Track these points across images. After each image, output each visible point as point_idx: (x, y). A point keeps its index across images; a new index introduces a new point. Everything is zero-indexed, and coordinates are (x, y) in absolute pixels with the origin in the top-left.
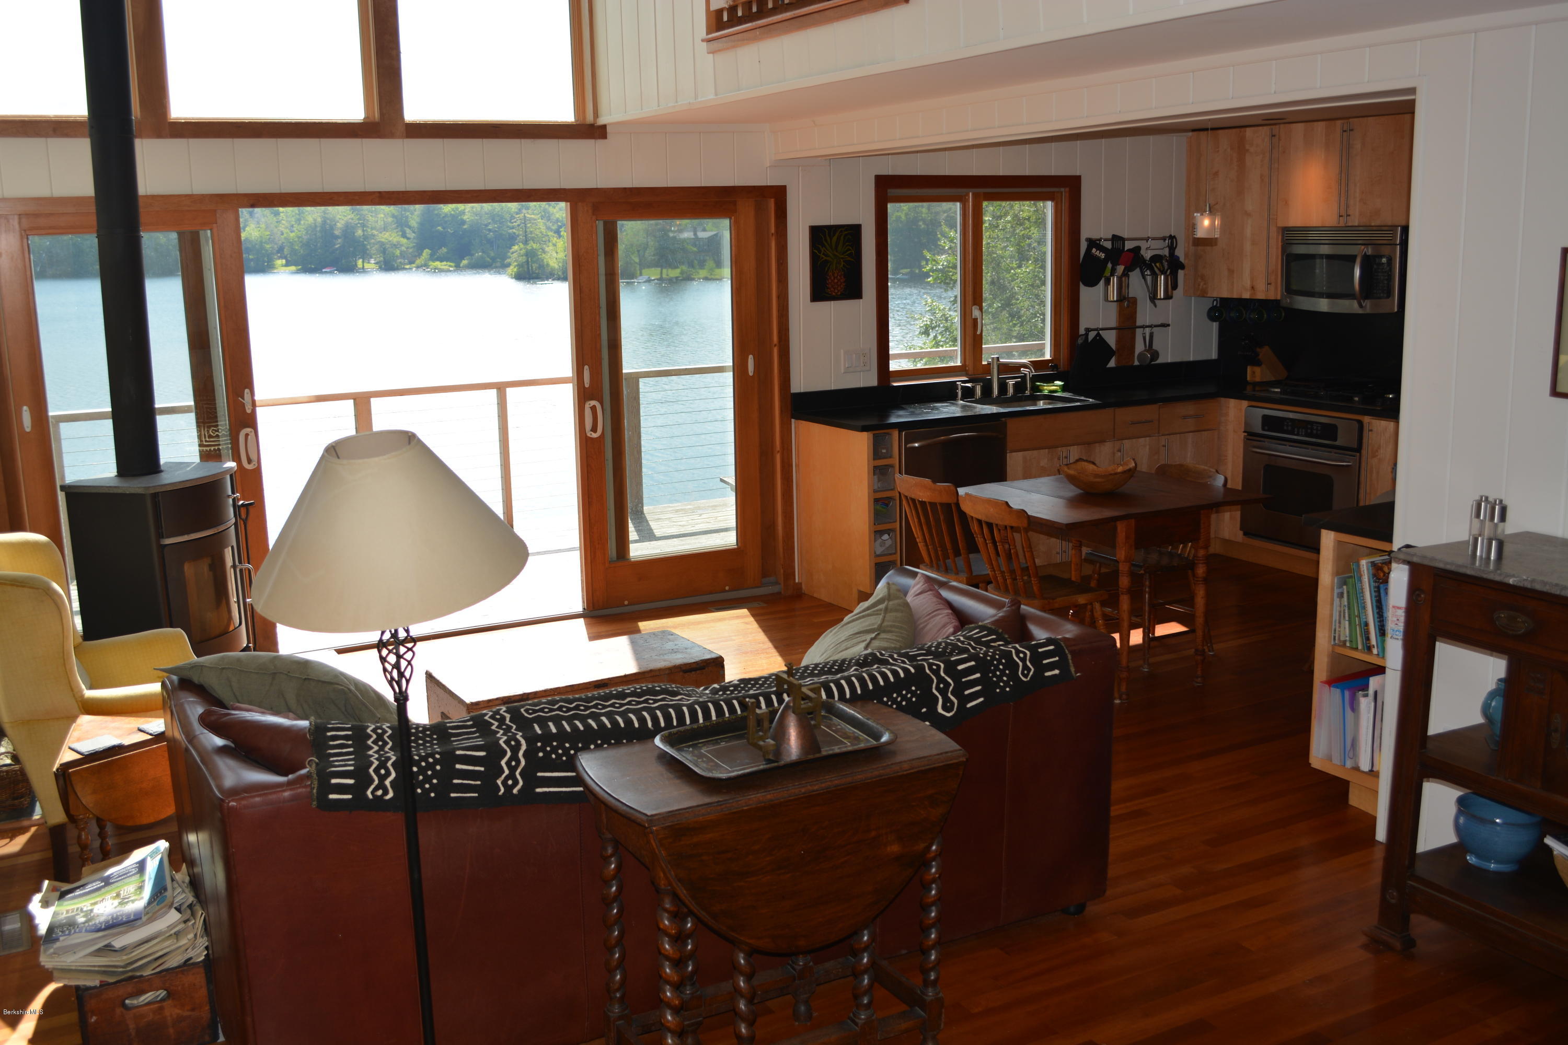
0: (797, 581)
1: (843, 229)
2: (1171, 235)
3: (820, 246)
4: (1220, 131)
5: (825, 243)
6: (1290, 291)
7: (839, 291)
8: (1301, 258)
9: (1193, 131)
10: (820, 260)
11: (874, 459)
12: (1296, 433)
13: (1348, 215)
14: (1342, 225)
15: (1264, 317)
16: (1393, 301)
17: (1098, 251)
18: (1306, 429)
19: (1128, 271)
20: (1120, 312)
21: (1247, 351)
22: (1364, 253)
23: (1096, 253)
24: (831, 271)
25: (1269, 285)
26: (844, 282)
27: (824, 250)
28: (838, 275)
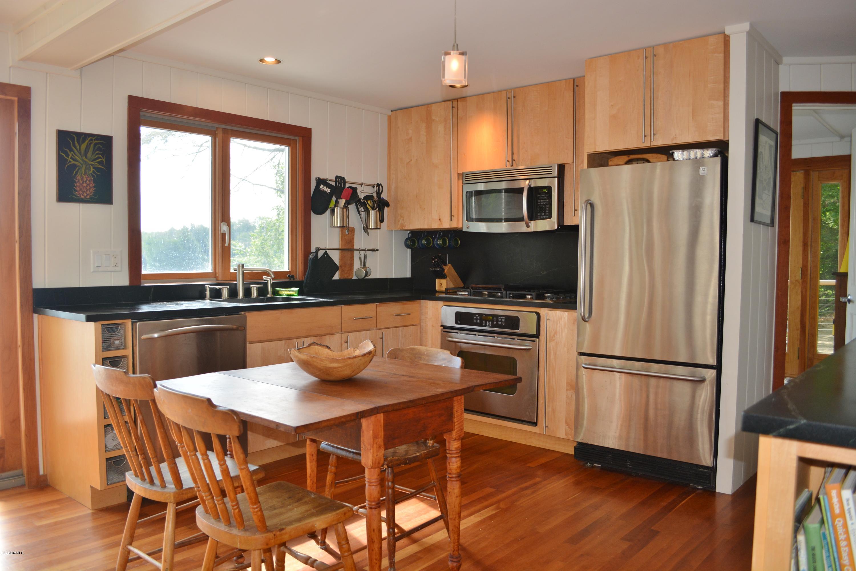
0: (41, 472)
1: (93, 138)
2: (378, 184)
3: (68, 151)
4: (412, 109)
5: (74, 148)
6: (469, 218)
7: (88, 195)
8: (479, 193)
9: (392, 111)
10: (68, 164)
11: (103, 351)
12: (484, 325)
13: (513, 160)
14: (509, 167)
15: (448, 243)
16: (553, 221)
17: (325, 187)
18: (492, 321)
19: (348, 205)
20: (342, 237)
21: (436, 268)
22: (530, 185)
23: (323, 189)
24: (80, 175)
25: (453, 216)
26: (94, 187)
27: (72, 155)
28: (87, 180)
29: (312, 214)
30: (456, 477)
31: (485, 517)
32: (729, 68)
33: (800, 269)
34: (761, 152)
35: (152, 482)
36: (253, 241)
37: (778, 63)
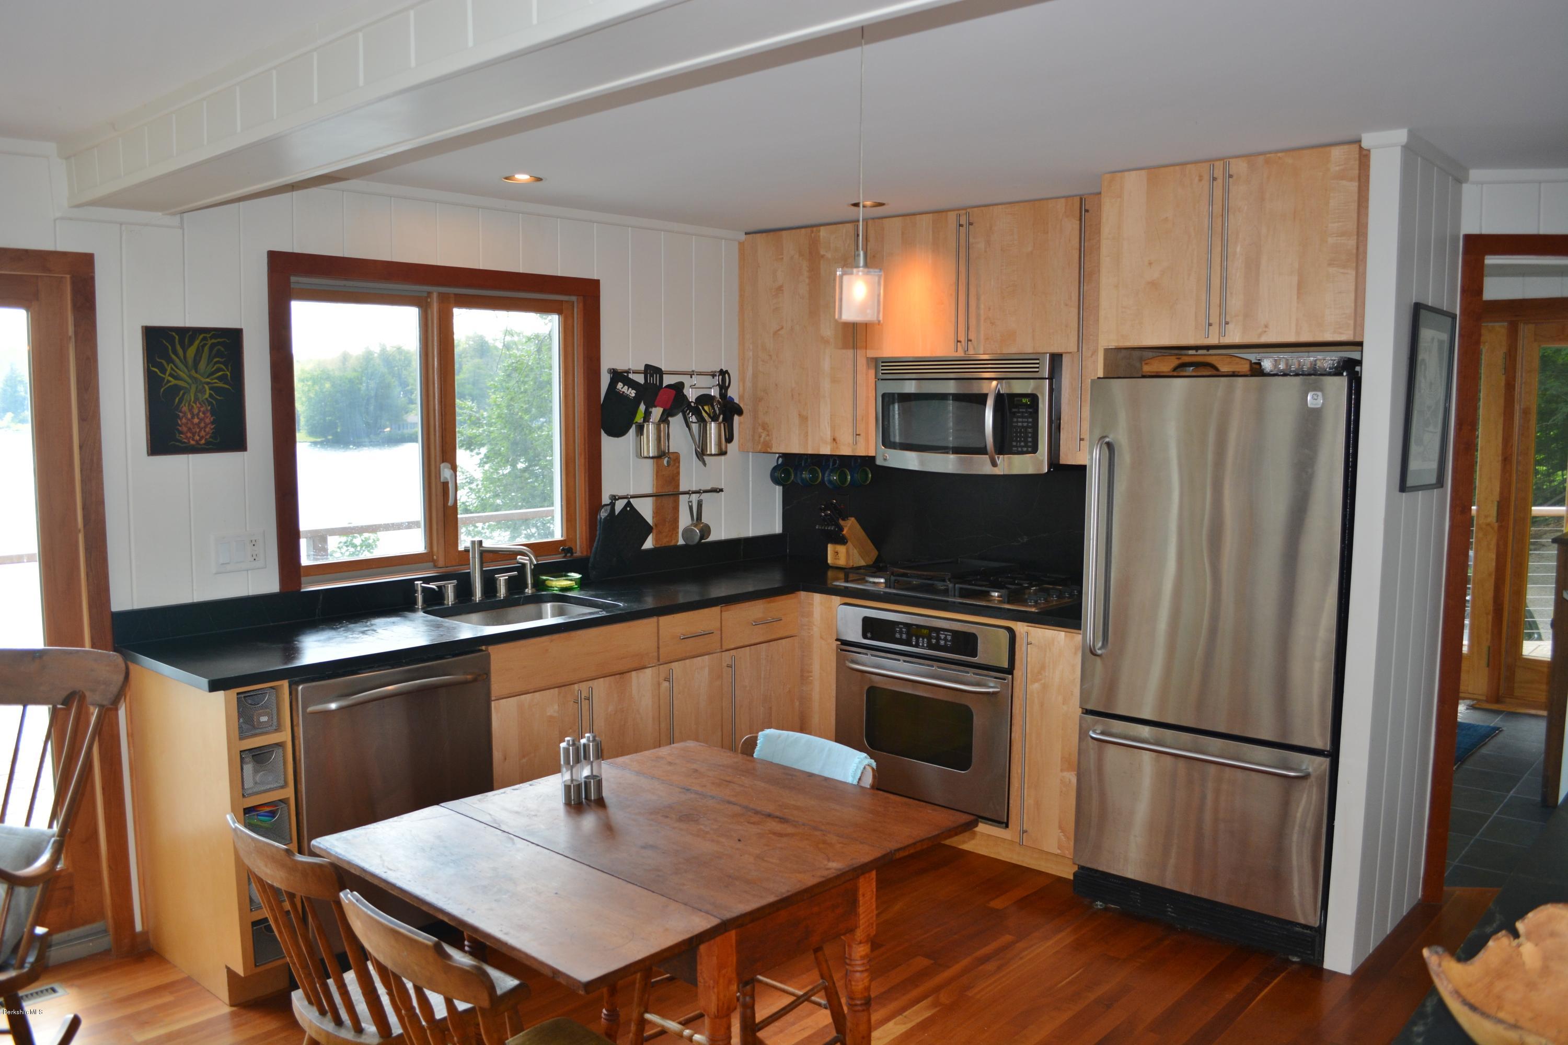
0: (139, 927)
1: (208, 336)
2: (722, 370)
3: (165, 363)
4: (784, 233)
5: (173, 356)
6: (887, 442)
7: (202, 438)
8: (905, 398)
9: (746, 234)
10: (165, 385)
11: (241, 738)
12: (914, 643)
13: (969, 340)
14: (960, 354)
15: (849, 480)
16: (1041, 458)
17: (626, 387)
18: (929, 638)
19: (667, 417)
20: (657, 472)
21: (828, 525)
22: (999, 391)
23: (623, 390)
24: (187, 405)
25: (859, 435)
26: (212, 423)
27: (172, 369)
28: (200, 411)
29: (604, 435)
30: (861, 1005)
31: (913, 1024)
32: (1367, 207)
33: (1496, 503)
34: (1423, 360)
35: (339, 1022)
36: (493, 396)
37: (1460, 181)
